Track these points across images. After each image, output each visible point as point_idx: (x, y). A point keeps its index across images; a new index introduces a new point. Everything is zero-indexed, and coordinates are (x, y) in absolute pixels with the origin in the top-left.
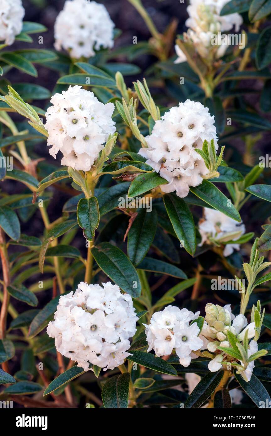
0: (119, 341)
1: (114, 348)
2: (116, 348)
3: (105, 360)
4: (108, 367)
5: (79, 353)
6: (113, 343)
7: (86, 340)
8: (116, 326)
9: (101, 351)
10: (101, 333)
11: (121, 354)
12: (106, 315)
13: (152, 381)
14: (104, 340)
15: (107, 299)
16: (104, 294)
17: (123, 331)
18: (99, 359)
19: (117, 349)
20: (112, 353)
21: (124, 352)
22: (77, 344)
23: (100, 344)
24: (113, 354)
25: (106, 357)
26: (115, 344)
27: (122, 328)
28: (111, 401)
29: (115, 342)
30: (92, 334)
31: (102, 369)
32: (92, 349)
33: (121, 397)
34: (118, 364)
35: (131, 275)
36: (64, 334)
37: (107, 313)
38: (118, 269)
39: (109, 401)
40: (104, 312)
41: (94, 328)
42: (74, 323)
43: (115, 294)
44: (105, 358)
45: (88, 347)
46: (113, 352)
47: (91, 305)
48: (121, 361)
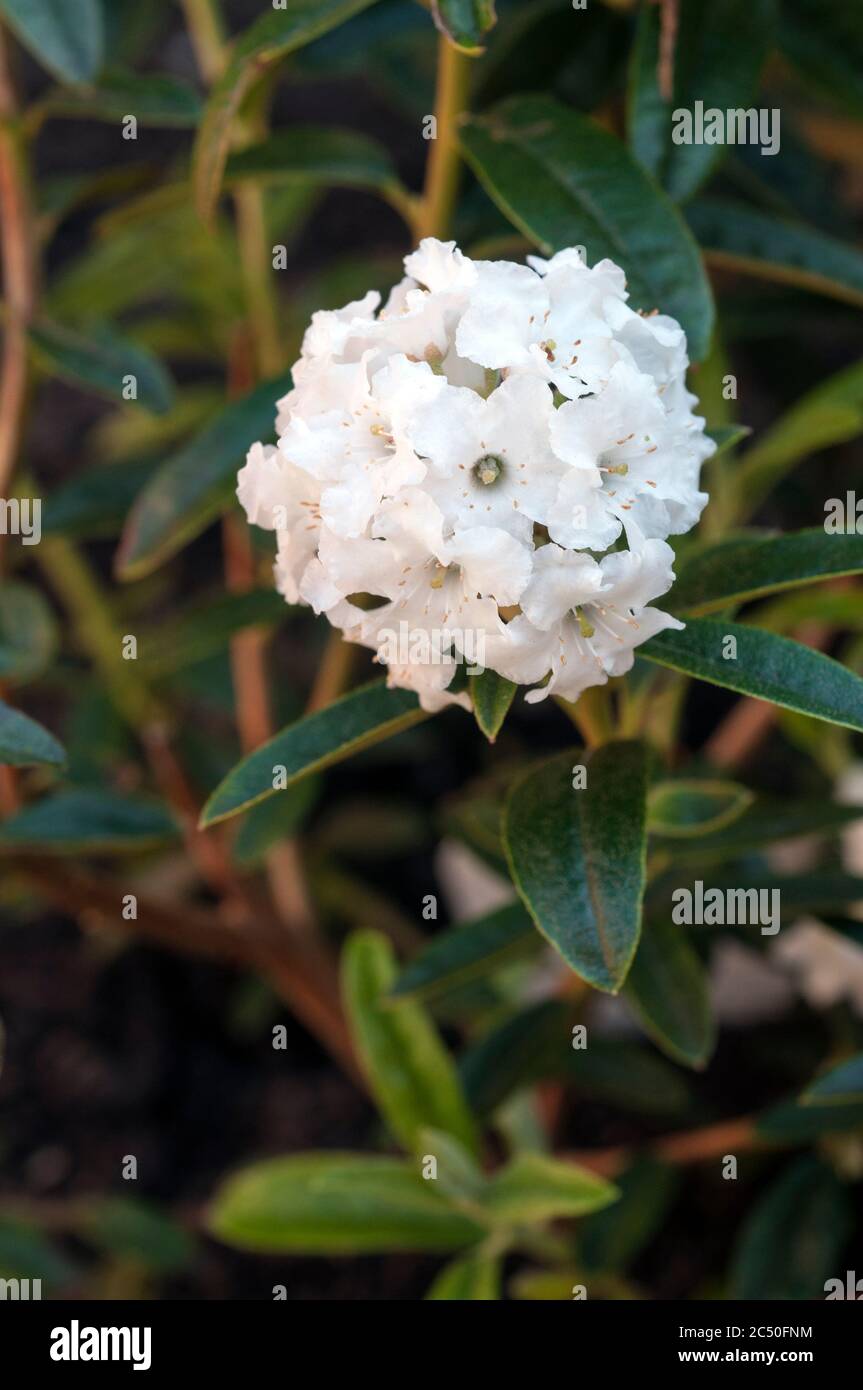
0: (622, 543)
1: (592, 578)
2: (605, 581)
3: (540, 640)
4: (553, 680)
5: (404, 603)
6: (589, 551)
7: (449, 535)
8: (611, 469)
9: (528, 592)
10: (526, 501)
11: (624, 619)
12: (559, 400)
13: (730, 801)
14: (541, 534)
15: (558, 330)
16: (543, 304)
17: (641, 497)
18: (510, 635)
19: (608, 587)
20: (579, 608)
21: (638, 606)
22: (397, 554)
23: (524, 558)
24: (581, 616)
25: (546, 627)
26: (598, 557)
27: (635, 483)
28: (553, 866)
29: (601, 547)
30: (481, 502)
31: (524, 689)
32: (473, 582)
33: (608, 845)
34: (604, 672)
35: (659, 253)
36: (330, 497)
37: (563, 390)
38: (591, 219)
39: (545, 861)
40: (553, 387)
41: (490, 472)
42: (391, 441)
43: (600, 313)
44: (542, 633)
45: (454, 571)
46: (581, 602)
47: (480, 347)
48: (618, 655)
